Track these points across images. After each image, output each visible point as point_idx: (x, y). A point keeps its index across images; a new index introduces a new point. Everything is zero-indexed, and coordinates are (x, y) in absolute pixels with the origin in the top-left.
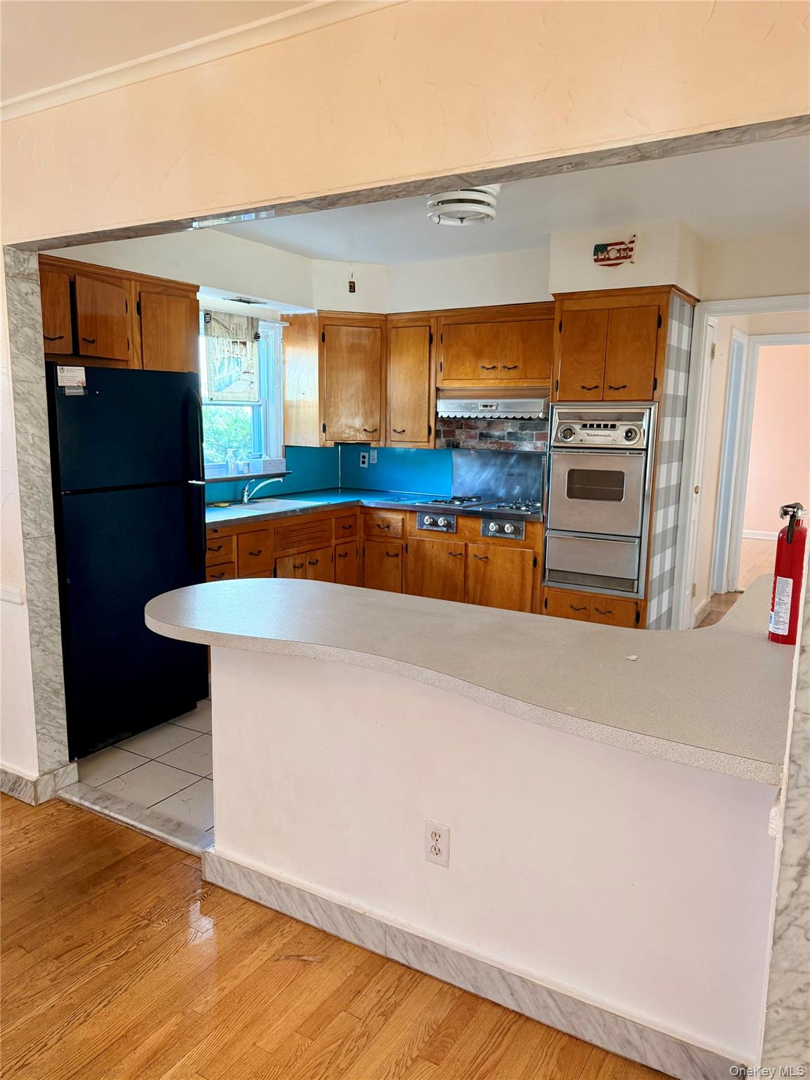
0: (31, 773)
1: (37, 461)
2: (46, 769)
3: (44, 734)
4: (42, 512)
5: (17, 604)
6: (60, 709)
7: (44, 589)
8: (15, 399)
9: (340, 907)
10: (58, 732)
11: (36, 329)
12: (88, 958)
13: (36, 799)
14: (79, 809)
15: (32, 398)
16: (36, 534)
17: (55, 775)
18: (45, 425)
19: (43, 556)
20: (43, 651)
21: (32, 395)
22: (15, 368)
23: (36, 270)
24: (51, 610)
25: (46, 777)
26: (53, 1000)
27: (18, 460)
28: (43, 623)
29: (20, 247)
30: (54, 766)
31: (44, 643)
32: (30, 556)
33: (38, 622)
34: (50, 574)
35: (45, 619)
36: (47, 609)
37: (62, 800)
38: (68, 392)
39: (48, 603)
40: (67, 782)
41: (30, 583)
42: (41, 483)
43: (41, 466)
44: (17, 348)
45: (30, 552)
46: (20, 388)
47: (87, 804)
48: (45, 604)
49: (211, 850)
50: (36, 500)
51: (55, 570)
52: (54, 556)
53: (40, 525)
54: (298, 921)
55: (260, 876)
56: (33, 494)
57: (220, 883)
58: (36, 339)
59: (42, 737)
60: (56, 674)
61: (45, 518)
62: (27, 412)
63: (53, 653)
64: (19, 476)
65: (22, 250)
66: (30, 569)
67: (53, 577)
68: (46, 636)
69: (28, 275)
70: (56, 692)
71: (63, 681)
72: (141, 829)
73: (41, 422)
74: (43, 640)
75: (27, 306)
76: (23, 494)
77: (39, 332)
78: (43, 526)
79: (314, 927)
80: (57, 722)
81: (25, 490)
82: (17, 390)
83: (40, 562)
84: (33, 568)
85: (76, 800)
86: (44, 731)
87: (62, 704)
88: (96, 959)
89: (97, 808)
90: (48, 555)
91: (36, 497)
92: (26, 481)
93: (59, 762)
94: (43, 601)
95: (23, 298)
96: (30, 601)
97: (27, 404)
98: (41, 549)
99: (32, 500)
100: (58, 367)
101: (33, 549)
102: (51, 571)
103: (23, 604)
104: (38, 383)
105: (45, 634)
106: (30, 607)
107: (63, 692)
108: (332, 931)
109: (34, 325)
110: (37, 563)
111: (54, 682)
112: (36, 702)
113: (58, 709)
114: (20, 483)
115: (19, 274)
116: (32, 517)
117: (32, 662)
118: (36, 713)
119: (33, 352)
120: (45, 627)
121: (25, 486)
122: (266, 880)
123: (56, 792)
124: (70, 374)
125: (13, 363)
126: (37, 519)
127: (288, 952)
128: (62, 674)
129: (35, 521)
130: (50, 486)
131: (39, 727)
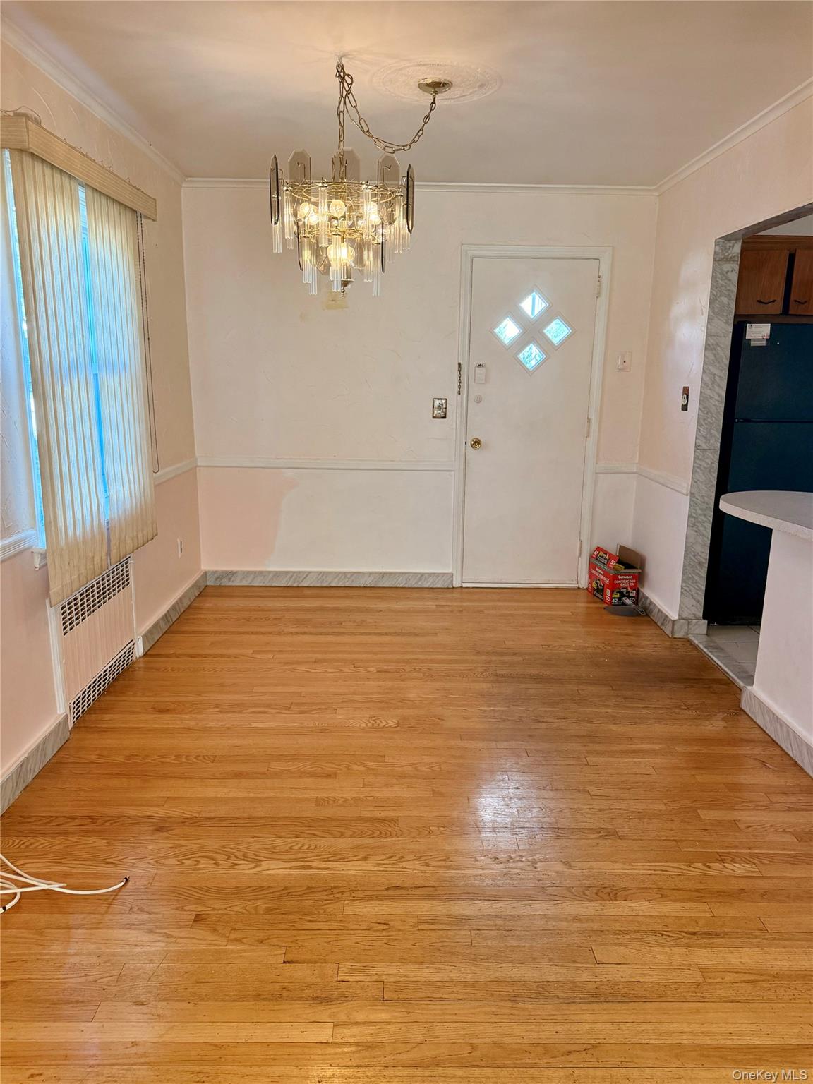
0: (674, 615)
1: (715, 394)
2: (684, 616)
3: (686, 590)
4: (712, 431)
5: (682, 493)
6: (702, 577)
7: (704, 487)
8: (706, 349)
9: (807, 745)
10: (697, 594)
11: (731, 297)
12: (641, 706)
13: (672, 632)
14: (696, 648)
15: (719, 348)
16: (704, 446)
17: (689, 622)
18: (725, 367)
19: (708, 464)
20: (696, 532)
21: (719, 346)
22: (710, 327)
23: (738, 253)
24: (707, 504)
25: (682, 621)
26: (609, 710)
27: (701, 392)
28: (700, 512)
29: (727, 238)
30: (690, 617)
31: (698, 526)
32: (698, 461)
33: (696, 510)
34: (712, 478)
35: (701, 509)
36: (704, 503)
37: (689, 641)
38: (753, 343)
39: (706, 498)
40: (697, 631)
41: (694, 481)
42: (716, 411)
43: (717, 398)
44: (713, 312)
45: (698, 459)
46: (711, 341)
47: (701, 646)
48: (704, 499)
49: (749, 687)
50: (709, 422)
51: (715, 475)
52: (716, 465)
53: (709, 440)
54: (783, 750)
55: (769, 711)
56: (708, 418)
57: (748, 712)
58: (729, 304)
59: (685, 592)
60: (703, 551)
61: (714, 436)
62: (713, 358)
63: (703, 535)
64: (700, 404)
65: (729, 240)
66: (696, 471)
67: (713, 480)
68: (700, 522)
69: (731, 258)
70: (700, 564)
71: (708, 557)
72: (724, 670)
73: (723, 365)
74: (697, 524)
75: (726, 281)
76: (700, 417)
77: (733, 299)
78: (711, 442)
79: (790, 757)
80: (698, 586)
81: (702, 414)
82: (709, 342)
83: (704, 468)
84: (698, 470)
85: (696, 642)
86: (687, 589)
87: (704, 573)
88: (644, 708)
89: (706, 650)
90: (712, 463)
91: (709, 420)
92: (704, 408)
93: (695, 615)
94: (702, 496)
95: (725, 276)
96: (692, 494)
97: (714, 352)
98: (707, 458)
99: (706, 422)
100: (748, 325)
101: (701, 457)
102: (712, 475)
103: (687, 495)
104: (725, 337)
105: (700, 520)
106: (693, 499)
107: (706, 565)
108: (800, 763)
109: (729, 294)
110: (702, 467)
111: (700, 556)
112: (684, 566)
113: (701, 577)
114: (699, 409)
115: (723, 258)
116: (704, 434)
117: (687, 538)
118: (683, 574)
119: (725, 314)
120: (701, 515)
121: (702, 411)
122: (772, 716)
123: (688, 634)
124: (759, 329)
125: (708, 322)
126: (708, 436)
127: (759, 757)
128: (708, 552)
129: (705, 438)
130: (722, 414)
131: (684, 585)
